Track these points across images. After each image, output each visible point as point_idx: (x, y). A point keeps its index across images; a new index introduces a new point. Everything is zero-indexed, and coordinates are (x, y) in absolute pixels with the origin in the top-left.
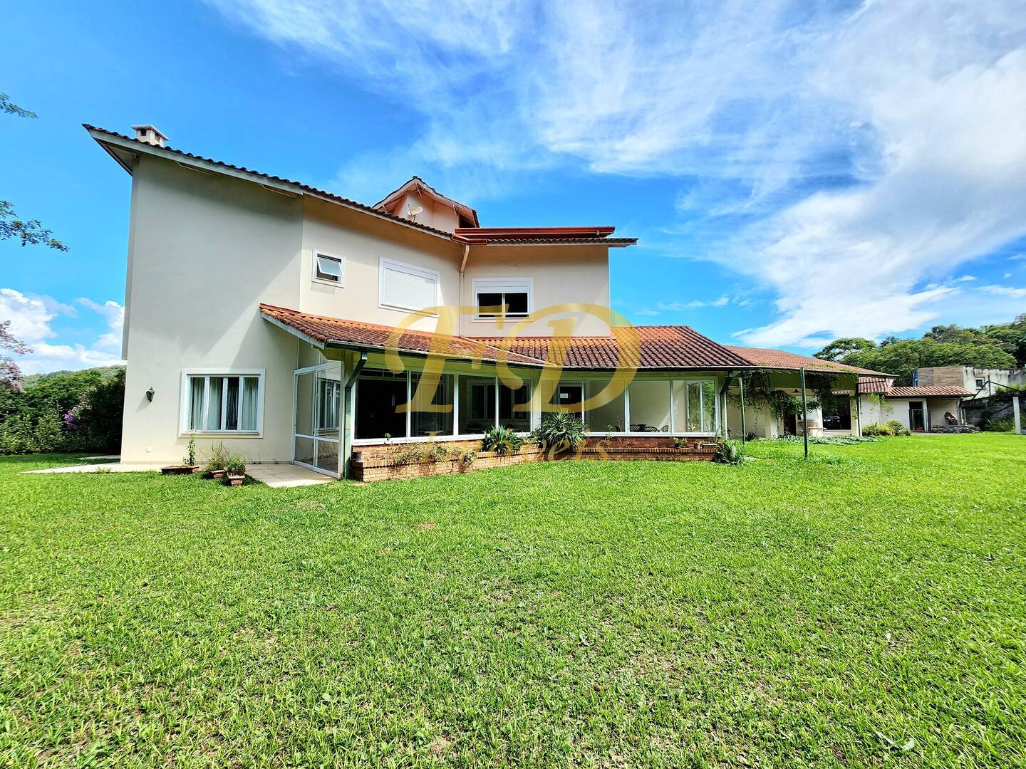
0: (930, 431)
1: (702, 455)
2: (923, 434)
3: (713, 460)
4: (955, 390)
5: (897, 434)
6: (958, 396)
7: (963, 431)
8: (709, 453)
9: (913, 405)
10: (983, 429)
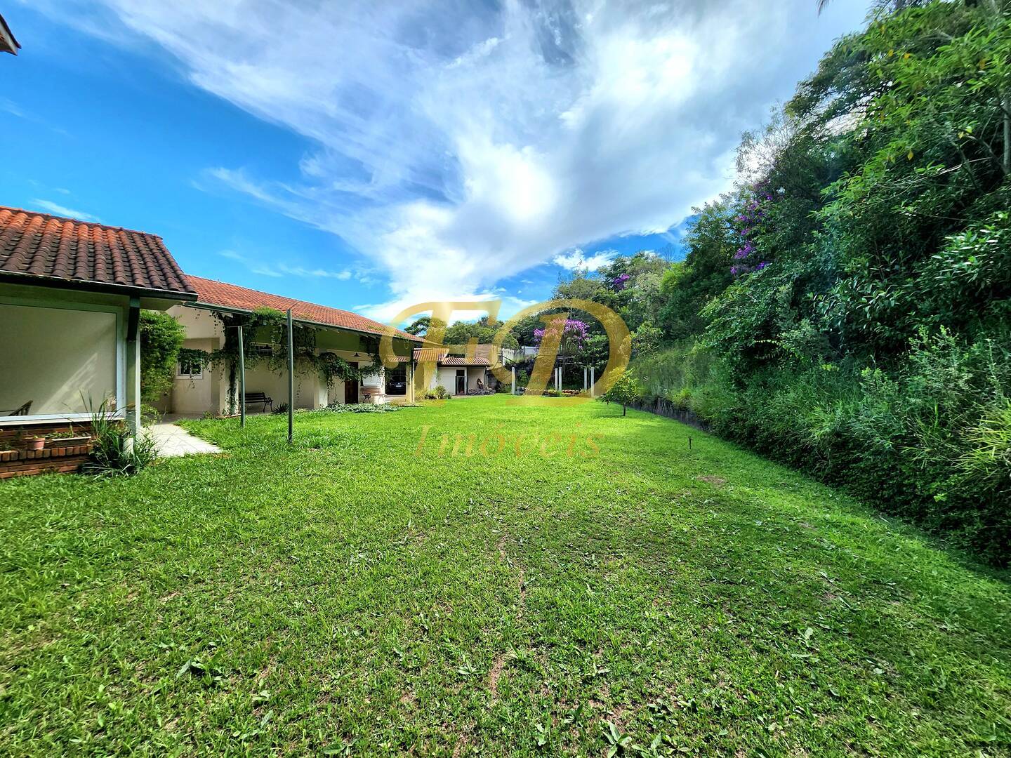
0: (468, 394)
1: (49, 461)
2: (462, 397)
3: (79, 470)
4: (484, 361)
5: (441, 398)
6: (484, 366)
7: (486, 394)
8: (67, 457)
9: (460, 373)
10: (497, 392)
